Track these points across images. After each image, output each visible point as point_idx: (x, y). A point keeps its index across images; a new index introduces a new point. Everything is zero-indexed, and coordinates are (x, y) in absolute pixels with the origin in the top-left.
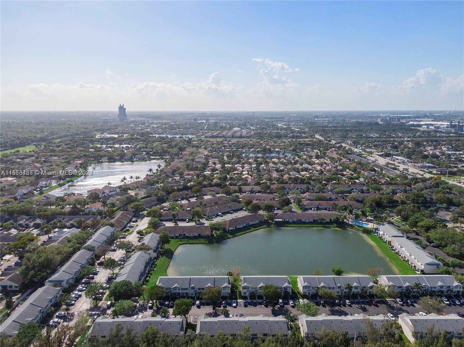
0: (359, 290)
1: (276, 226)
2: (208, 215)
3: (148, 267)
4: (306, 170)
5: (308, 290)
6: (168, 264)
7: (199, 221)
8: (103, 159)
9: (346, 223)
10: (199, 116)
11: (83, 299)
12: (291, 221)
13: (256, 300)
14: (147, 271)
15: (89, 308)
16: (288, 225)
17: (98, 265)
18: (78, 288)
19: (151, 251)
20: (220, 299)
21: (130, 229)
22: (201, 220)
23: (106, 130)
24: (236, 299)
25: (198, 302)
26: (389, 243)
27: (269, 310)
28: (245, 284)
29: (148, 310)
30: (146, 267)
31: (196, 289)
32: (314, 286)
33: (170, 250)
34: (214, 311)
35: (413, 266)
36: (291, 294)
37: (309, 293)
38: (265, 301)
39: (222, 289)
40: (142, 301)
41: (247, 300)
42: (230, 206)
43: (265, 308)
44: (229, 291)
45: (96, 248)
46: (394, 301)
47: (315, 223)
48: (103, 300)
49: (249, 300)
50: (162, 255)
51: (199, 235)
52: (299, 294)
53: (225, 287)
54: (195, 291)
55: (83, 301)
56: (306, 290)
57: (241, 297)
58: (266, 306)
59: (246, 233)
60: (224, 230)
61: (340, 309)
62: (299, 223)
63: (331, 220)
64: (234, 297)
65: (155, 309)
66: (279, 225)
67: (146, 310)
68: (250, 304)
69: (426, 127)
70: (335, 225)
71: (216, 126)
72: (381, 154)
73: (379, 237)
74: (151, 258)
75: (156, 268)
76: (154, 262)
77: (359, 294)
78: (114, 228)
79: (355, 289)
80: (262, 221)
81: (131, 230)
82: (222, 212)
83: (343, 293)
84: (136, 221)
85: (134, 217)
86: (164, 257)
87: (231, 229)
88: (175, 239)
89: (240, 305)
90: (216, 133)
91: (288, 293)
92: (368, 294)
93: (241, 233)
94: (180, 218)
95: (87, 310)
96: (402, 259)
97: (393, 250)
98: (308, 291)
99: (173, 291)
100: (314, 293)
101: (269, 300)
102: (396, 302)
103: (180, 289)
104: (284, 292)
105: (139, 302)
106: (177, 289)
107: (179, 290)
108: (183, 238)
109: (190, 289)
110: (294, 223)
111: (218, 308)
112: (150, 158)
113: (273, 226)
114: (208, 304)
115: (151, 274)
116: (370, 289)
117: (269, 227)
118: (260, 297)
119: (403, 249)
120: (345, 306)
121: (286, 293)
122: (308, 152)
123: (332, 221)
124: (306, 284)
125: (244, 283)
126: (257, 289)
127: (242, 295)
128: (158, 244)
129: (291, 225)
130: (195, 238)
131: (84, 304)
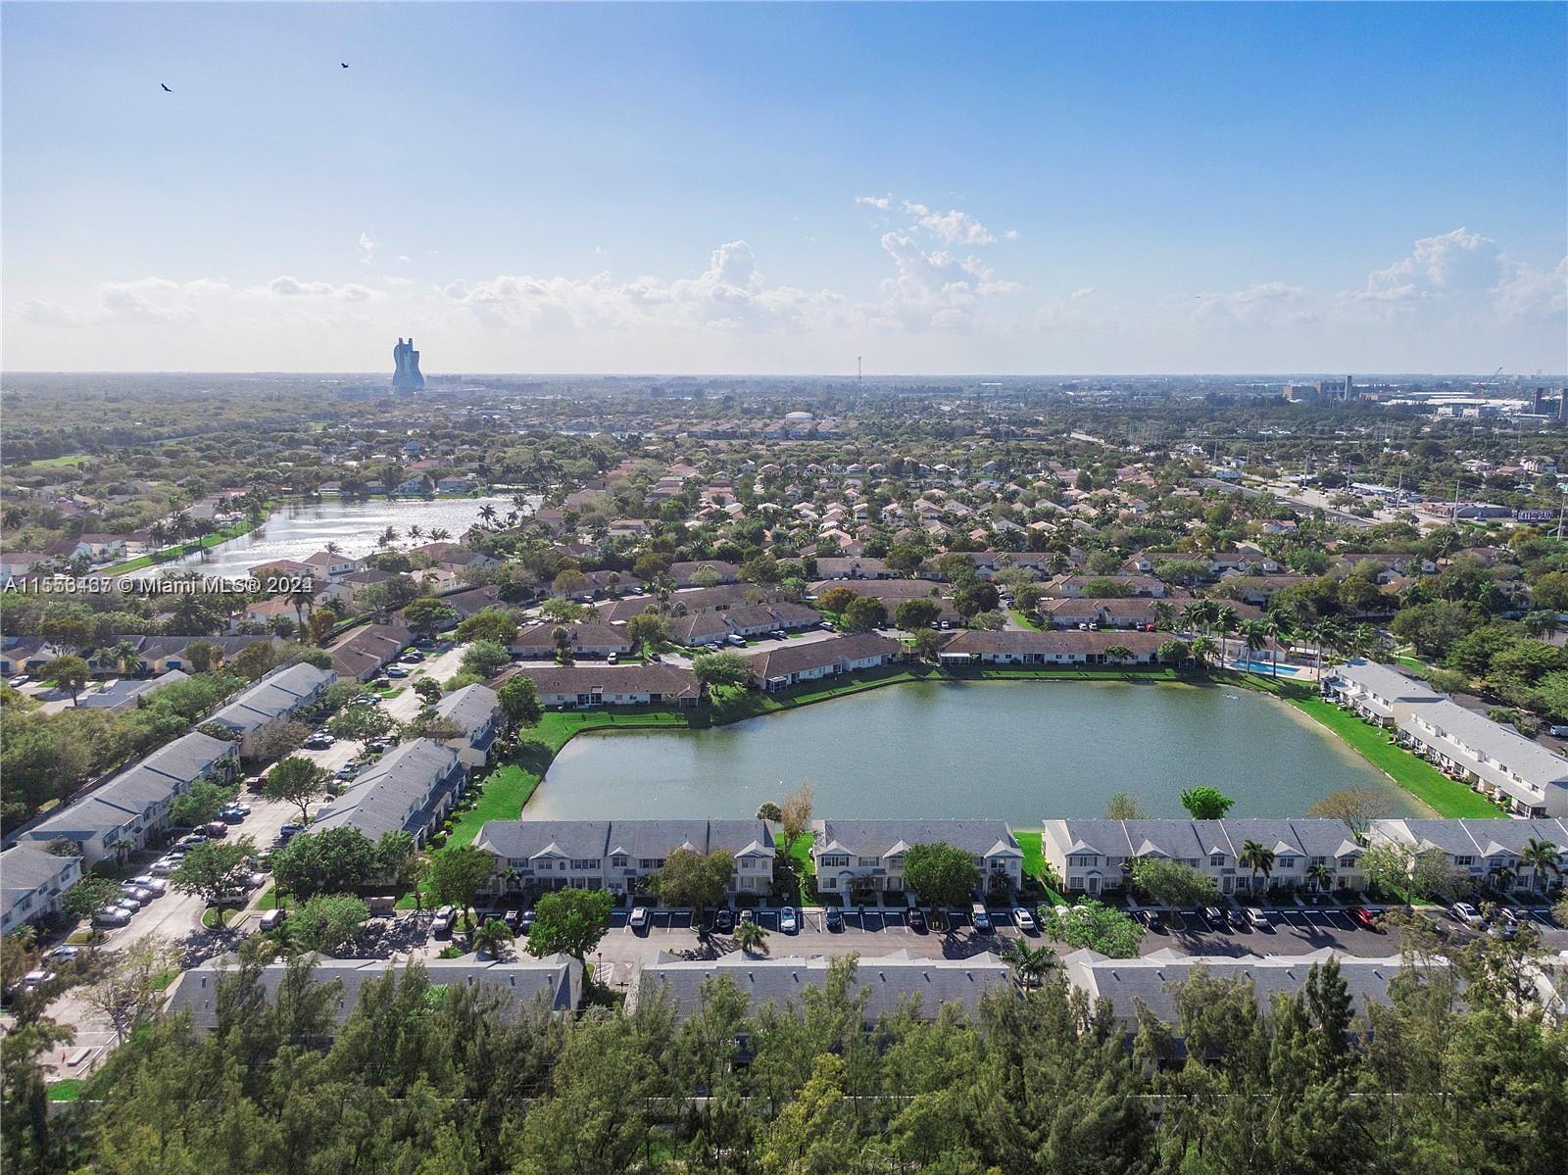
0: (1298, 873)
1: (946, 676)
2: (690, 642)
3: (447, 797)
4: (1048, 516)
5: (1089, 868)
6: (530, 789)
7: (658, 660)
8: (325, 490)
9: (1212, 665)
10: (672, 386)
11: (166, 905)
12: (1002, 658)
13: (874, 909)
14: (440, 808)
15: (190, 935)
16: (993, 674)
17: (249, 791)
18: (153, 866)
19: (464, 744)
20: (732, 904)
21: (391, 683)
22: (663, 657)
23: (347, 414)
24: (797, 904)
25: (637, 913)
26: (1385, 726)
27: (930, 945)
28: (834, 845)
29: (431, 942)
30: (435, 795)
31: (630, 866)
32: (1113, 854)
33: (541, 746)
34: (705, 945)
35: (1497, 796)
36: (1019, 885)
37: (1093, 882)
38: (914, 910)
39: (740, 864)
40: (411, 911)
41: (840, 909)
42: (774, 614)
43: (915, 935)
44: (769, 873)
45: (247, 733)
46: (1445, 915)
47: (1094, 664)
48: (251, 905)
49: (849, 910)
50: (507, 760)
51: (656, 697)
52: (1052, 886)
53: (752, 856)
54: (627, 872)
55: (165, 912)
56: (1081, 872)
57: (815, 896)
58: (921, 930)
59: (835, 697)
60: (752, 687)
61: (1227, 943)
62: (1034, 666)
63: (1154, 657)
64: (785, 895)
65: (458, 938)
66: (961, 673)
67: (420, 939)
68: (853, 922)
69: (1449, 410)
70: (1170, 673)
71: (729, 408)
72: (1309, 477)
73: (1345, 709)
74: (459, 765)
75: (480, 801)
76: (471, 781)
77: (1298, 890)
78: (329, 673)
79: (1282, 865)
80: (895, 660)
81: (395, 684)
82: (743, 632)
83: (1234, 885)
84: (420, 659)
85: (414, 644)
86: (514, 769)
87: (776, 679)
88: (561, 711)
89: (813, 925)
90: (728, 426)
91: (1010, 882)
92: (1334, 887)
93: (818, 696)
94: (584, 650)
95: (178, 941)
96: (1448, 777)
97: (1404, 747)
98: (1089, 873)
99: (539, 874)
100: (1114, 884)
101: (929, 910)
102: (1457, 918)
103: (568, 865)
104: (992, 878)
105: (394, 915)
106: (556, 865)
107: (562, 867)
108: (591, 709)
109: (610, 862)
110: (1015, 665)
111: (719, 935)
112: (490, 488)
113: (934, 675)
114: (680, 922)
115: (456, 820)
116: (1343, 865)
117: (918, 680)
118: (894, 898)
119: (1451, 739)
120: (1244, 928)
121: (1000, 878)
122: (1052, 472)
123: (1160, 660)
124: (1081, 845)
125: (828, 843)
126: (881, 867)
127: (821, 889)
128: (494, 721)
129: (1004, 674)
130: (638, 708)
131: (169, 922)
